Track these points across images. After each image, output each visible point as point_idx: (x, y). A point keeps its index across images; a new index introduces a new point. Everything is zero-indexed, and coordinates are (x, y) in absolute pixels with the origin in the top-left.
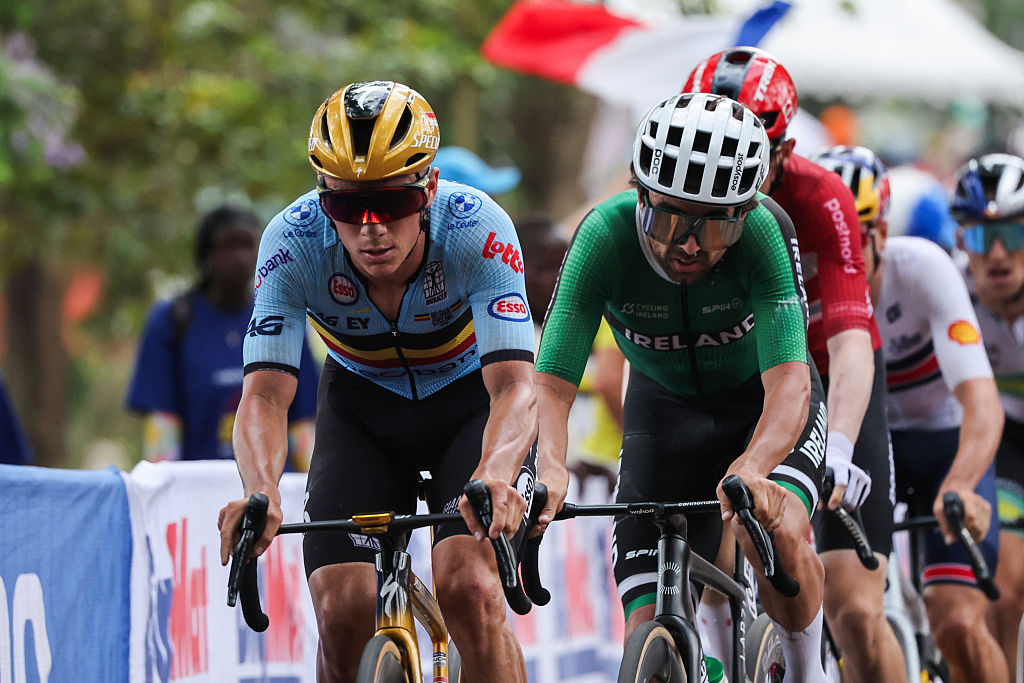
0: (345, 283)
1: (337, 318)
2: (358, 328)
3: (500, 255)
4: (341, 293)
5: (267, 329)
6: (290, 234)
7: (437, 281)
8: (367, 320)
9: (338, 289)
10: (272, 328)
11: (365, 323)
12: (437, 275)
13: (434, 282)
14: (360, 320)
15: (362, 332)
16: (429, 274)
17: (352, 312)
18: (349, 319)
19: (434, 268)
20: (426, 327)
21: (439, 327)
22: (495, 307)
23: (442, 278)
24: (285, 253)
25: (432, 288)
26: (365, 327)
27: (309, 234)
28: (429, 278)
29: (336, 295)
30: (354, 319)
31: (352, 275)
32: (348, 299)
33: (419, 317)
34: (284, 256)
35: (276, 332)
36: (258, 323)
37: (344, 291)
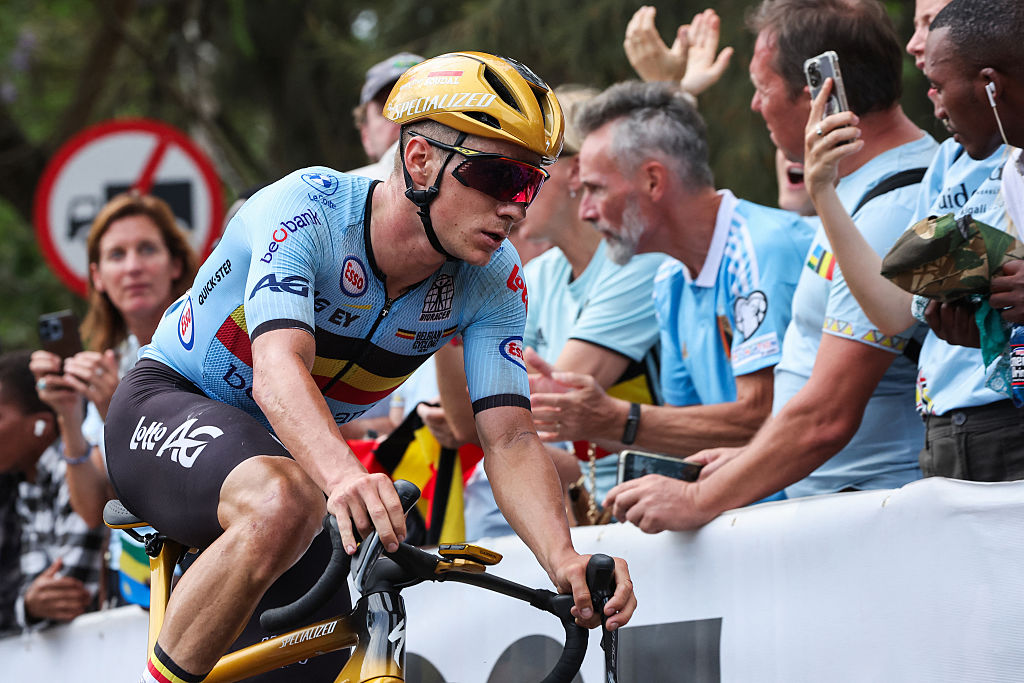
1: (328, 304)
2: (338, 323)
3: (521, 292)
4: (350, 280)
5: (294, 288)
6: (315, 198)
7: (443, 296)
8: (356, 317)
9: (349, 274)
10: (300, 289)
11: (350, 319)
12: (444, 290)
13: (439, 297)
14: (348, 315)
16: (437, 287)
17: (347, 304)
18: (338, 311)
19: (445, 281)
22: (507, 348)
23: (450, 294)
24: (314, 214)
25: (436, 303)
26: (346, 325)
27: (331, 204)
28: (436, 291)
29: (346, 280)
30: (343, 312)
31: (367, 264)
32: (353, 289)
33: (404, 333)
34: (314, 217)
35: (304, 293)
36: (279, 280)
37: (354, 278)
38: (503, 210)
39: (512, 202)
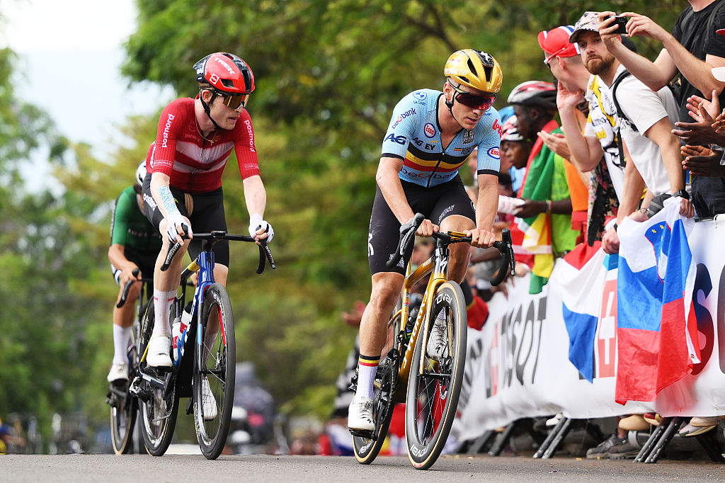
0: (431, 128)
1: (422, 142)
2: (429, 149)
3: (497, 129)
5: (400, 141)
6: (416, 102)
7: (470, 135)
8: (434, 146)
9: (427, 130)
10: (402, 141)
11: (432, 148)
12: (471, 132)
14: (431, 146)
15: (429, 151)
20: (458, 154)
22: (490, 152)
27: (423, 104)
28: (467, 133)
29: (426, 132)
31: (436, 126)
32: (430, 135)
33: (457, 149)
34: (413, 111)
35: (403, 143)
36: (395, 137)
37: (430, 131)
38: (474, 111)
39: (477, 108)
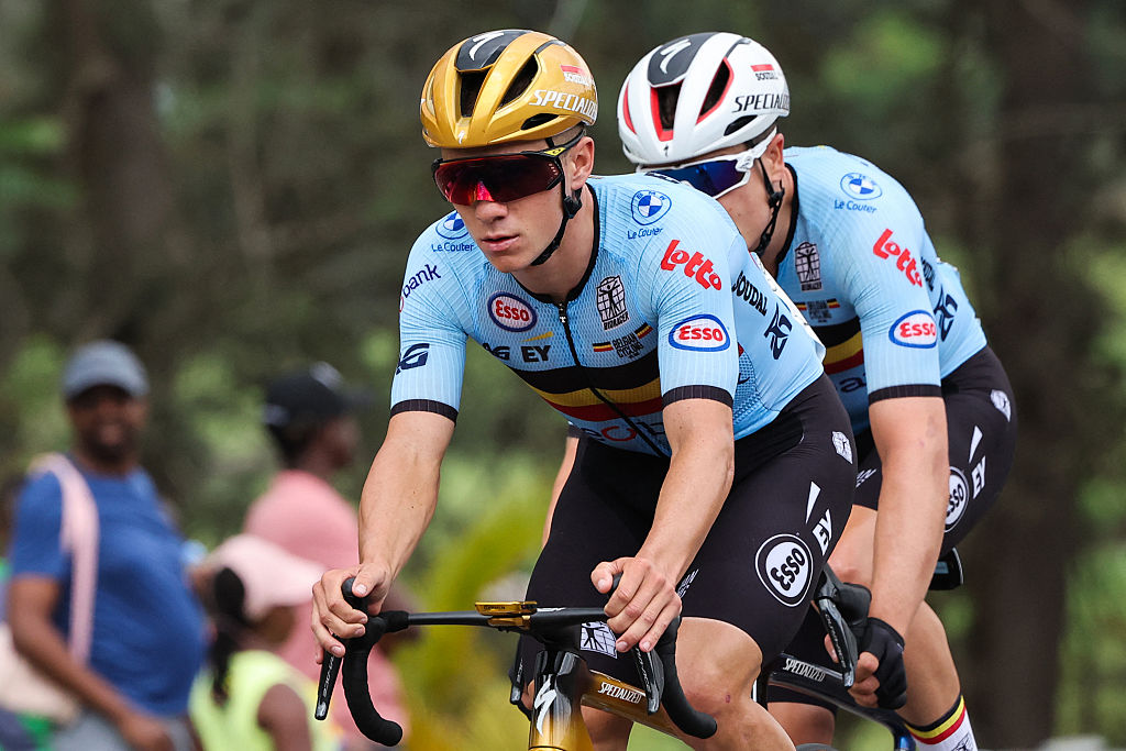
0: (514, 304)
1: (507, 348)
2: (537, 360)
3: (682, 266)
4: (509, 317)
5: (410, 362)
6: (439, 248)
7: (615, 299)
8: (547, 349)
9: (501, 312)
10: (415, 360)
12: (614, 293)
13: (612, 301)
14: (538, 348)
16: (605, 292)
17: (526, 339)
18: (524, 349)
19: (612, 285)
21: (626, 360)
22: (677, 335)
23: (621, 296)
24: (432, 269)
25: (610, 308)
26: (545, 358)
27: (462, 248)
28: (606, 297)
29: (501, 320)
30: (530, 348)
32: (520, 323)
33: (600, 346)
34: (430, 273)
35: (421, 362)
37: (513, 313)
